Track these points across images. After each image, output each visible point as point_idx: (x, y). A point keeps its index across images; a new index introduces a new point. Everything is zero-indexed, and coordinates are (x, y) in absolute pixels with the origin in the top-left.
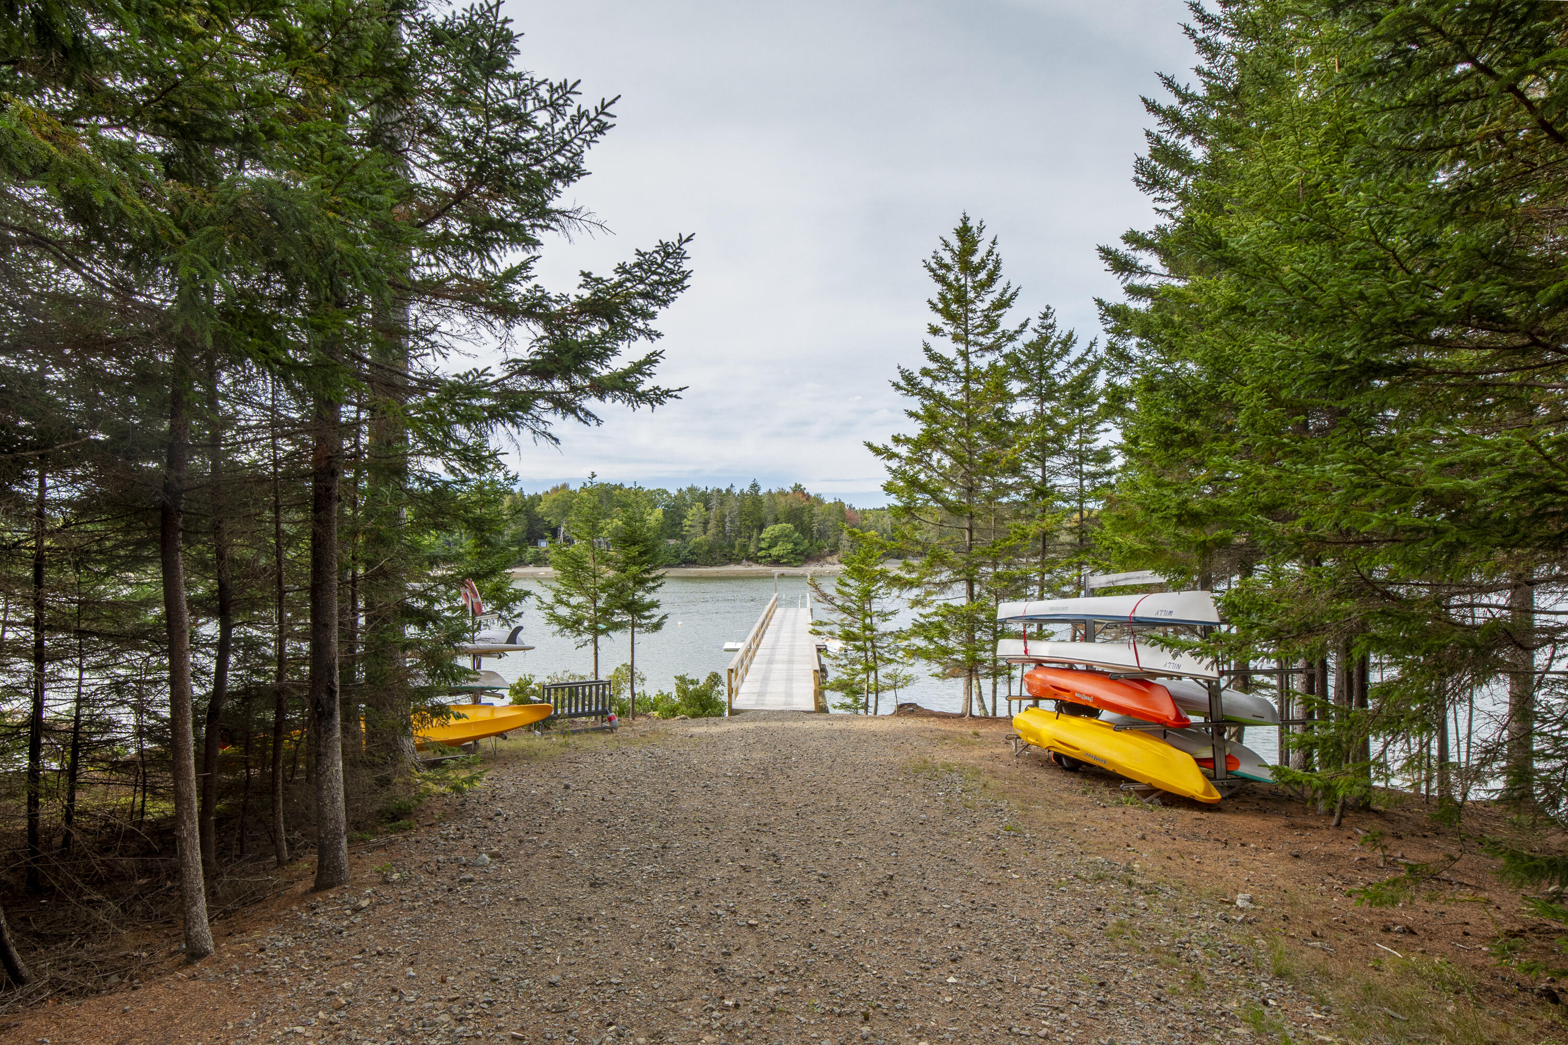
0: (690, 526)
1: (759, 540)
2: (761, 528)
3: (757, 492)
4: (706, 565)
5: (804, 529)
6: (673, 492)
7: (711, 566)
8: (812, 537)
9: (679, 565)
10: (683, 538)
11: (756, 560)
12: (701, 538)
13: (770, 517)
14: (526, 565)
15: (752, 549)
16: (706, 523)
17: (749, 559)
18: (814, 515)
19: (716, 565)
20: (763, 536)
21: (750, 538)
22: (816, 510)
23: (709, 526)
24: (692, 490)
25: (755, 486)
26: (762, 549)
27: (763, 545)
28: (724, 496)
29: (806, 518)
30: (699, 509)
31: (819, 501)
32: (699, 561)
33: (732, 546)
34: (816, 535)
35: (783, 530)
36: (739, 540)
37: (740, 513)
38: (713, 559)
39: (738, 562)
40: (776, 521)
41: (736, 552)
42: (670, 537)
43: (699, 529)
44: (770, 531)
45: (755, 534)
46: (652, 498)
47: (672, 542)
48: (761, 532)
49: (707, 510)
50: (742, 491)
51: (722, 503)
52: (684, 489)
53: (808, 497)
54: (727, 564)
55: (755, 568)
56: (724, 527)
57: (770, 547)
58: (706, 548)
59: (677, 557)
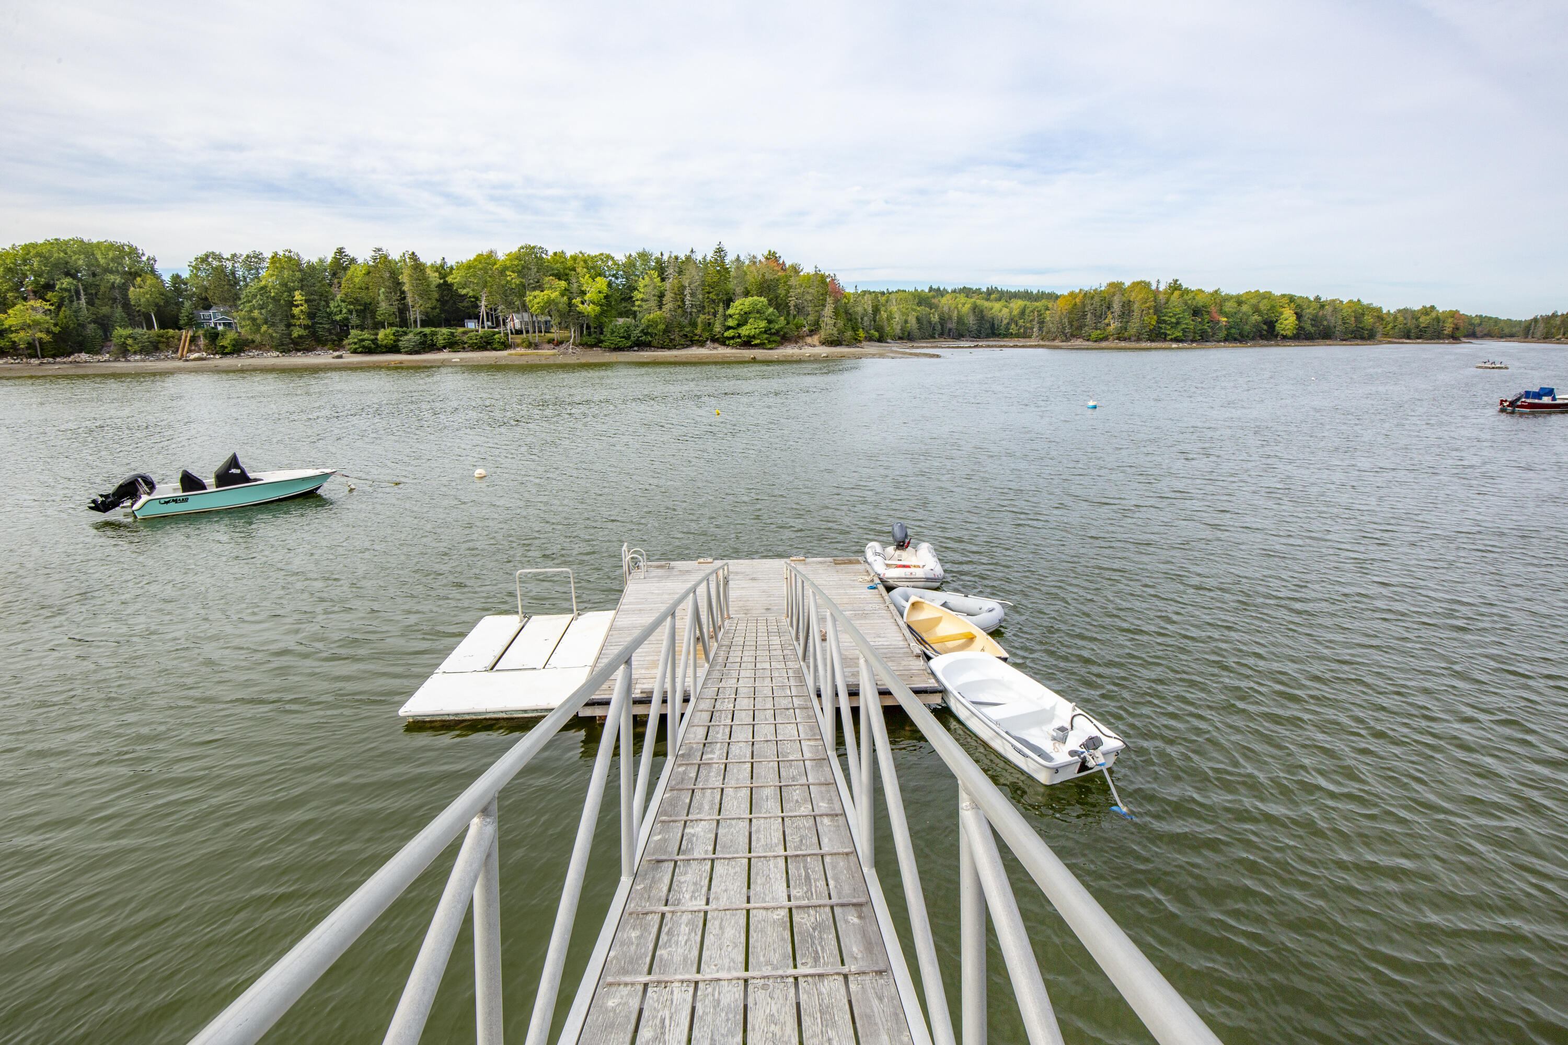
0: (642, 300)
1: (726, 317)
2: (728, 302)
3: (723, 258)
4: (663, 347)
5: (780, 305)
6: (620, 257)
7: (669, 349)
8: (788, 314)
9: (630, 348)
10: (634, 314)
11: (722, 341)
12: (656, 314)
13: (739, 290)
14: (440, 349)
15: (717, 328)
16: (661, 296)
17: (714, 340)
18: (790, 287)
19: (674, 347)
20: (730, 311)
21: (715, 315)
22: (793, 281)
23: (665, 300)
24: (644, 256)
25: (720, 251)
26: (729, 328)
27: (731, 323)
28: (683, 265)
29: (781, 291)
30: (651, 279)
31: (795, 270)
32: (655, 343)
33: (694, 324)
34: (793, 311)
35: (754, 304)
36: (702, 316)
37: (703, 283)
38: (671, 340)
39: (702, 344)
40: (747, 294)
41: (698, 331)
42: (621, 315)
43: (653, 303)
44: (739, 305)
45: (721, 309)
46: (594, 266)
47: (621, 321)
48: (728, 306)
49: (663, 280)
50: (704, 258)
51: (680, 272)
52: (634, 254)
53: (783, 267)
54: (688, 346)
55: (723, 351)
56: (683, 301)
57: (739, 325)
58: (662, 327)
59: (628, 338)
